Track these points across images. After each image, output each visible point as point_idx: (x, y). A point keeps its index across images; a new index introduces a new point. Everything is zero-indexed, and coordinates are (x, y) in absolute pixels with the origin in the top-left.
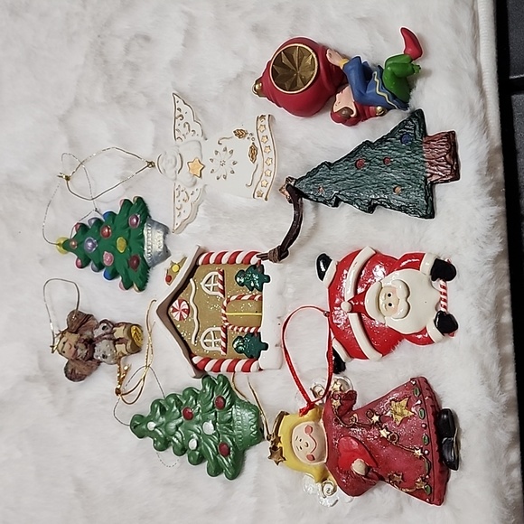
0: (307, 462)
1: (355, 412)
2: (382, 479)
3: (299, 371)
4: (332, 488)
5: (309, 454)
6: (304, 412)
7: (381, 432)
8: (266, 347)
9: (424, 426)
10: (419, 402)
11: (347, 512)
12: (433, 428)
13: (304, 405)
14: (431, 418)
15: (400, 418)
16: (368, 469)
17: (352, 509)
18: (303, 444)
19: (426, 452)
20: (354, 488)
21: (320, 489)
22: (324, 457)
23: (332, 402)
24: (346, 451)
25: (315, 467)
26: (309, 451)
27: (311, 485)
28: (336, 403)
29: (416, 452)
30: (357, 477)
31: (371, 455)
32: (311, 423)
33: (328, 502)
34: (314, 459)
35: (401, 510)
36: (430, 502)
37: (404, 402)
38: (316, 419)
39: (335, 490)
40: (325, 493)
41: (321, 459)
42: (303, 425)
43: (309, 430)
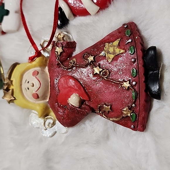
0: (32, 100)
1: (74, 57)
2: (93, 111)
3: (32, 31)
4: (52, 122)
5: (34, 92)
6: (32, 59)
7: (95, 69)
8: (7, 13)
9: (133, 60)
10: (130, 41)
11: (63, 140)
12: (141, 62)
13: (33, 53)
14: (140, 53)
15: (112, 56)
16: (82, 102)
17: (67, 137)
18: (29, 85)
19: (134, 83)
20: (69, 119)
21: (43, 124)
22: (47, 97)
23: (55, 49)
24: (65, 88)
25: (39, 104)
26: (34, 90)
27: (36, 120)
28: (59, 50)
29: (125, 83)
30: (73, 108)
31: (85, 90)
32: (38, 69)
33: (48, 133)
34: (38, 97)
35: (108, 137)
36: (135, 129)
37: (116, 43)
38: (43, 65)
39: (54, 124)
40: (47, 126)
41: (44, 98)
42: (31, 71)
43: (36, 73)
